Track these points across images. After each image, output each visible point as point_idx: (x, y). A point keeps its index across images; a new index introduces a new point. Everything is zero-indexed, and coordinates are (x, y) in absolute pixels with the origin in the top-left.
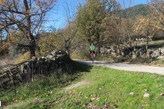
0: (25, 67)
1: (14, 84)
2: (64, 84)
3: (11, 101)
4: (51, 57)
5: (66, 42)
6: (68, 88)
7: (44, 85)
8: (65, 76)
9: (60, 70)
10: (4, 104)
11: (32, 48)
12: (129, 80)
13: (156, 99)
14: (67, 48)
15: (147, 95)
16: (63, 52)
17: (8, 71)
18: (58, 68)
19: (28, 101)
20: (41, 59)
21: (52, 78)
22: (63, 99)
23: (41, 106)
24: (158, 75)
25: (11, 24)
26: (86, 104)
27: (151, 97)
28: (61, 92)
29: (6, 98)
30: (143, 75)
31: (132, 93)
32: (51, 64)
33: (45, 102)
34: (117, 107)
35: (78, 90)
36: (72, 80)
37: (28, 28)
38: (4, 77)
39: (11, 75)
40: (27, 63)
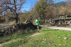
0: (15, 26)
1: (11, 33)
2: (31, 34)
3: (10, 39)
4: (25, 23)
5: (31, 17)
6: (33, 35)
7: (23, 34)
8: (31, 31)
9: (29, 28)
10: (7, 41)
11: (17, 19)
12: (58, 33)
13: (69, 40)
14: (31, 19)
15: (65, 38)
16: (30, 21)
18: (28, 27)
19: (17, 40)
20: (21, 23)
21: (26, 31)
22: (31, 39)
23: (23, 42)
24: (70, 31)
25: (8, 9)
26: (41, 41)
27: (67, 39)
28: (30, 37)
29: (8, 38)
30: (63, 31)
31: (59, 37)
32: (25, 26)
33: (24, 40)
34: (53, 42)
35: (37, 36)
36: (34, 32)
37: (15, 11)
38: (7, 30)
39: (9, 29)
40: (16, 25)
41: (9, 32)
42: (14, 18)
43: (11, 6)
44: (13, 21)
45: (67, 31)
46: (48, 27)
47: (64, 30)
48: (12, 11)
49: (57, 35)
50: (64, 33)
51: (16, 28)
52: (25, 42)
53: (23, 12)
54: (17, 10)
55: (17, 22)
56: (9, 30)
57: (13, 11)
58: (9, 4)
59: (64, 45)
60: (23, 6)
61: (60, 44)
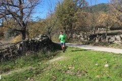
0: (21, 45)
1: (13, 57)
2: (49, 58)
4: (38, 39)
5: (49, 28)
6: (52, 61)
7: (35, 58)
8: (49, 53)
10: (7, 70)
11: (24, 32)
12: (94, 56)
14: (49, 33)
15: (107, 65)
16: (46, 36)
17: (9, 48)
18: (44, 47)
19: (25, 68)
20: (32, 40)
21: (40, 54)
22: (49, 68)
23: (34, 72)
24: (114, 54)
25: (8, 14)
26: (66, 71)
27: (110, 67)
28: (47, 63)
29: (9, 66)
31: (97, 64)
32: (39, 44)
33: (36, 69)
34: (87, 73)
35: (59, 62)
36: (54, 55)
37: (21, 18)
38: (6, 52)
39: (11, 50)
40: (22, 43)
41: (10, 54)
42: (19, 31)
43: (14, 10)
44: (17, 35)
45: (109, 53)
46: (78, 47)
47: (104, 52)
48: (15, 19)
49: (93, 61)
50: (104, 58)
51: (23, 48)
52: (38, 73)
53: (35, 21)
54: (25, 17)
55: (24, 37)
56: (9, 52)
57: (18, 19)
58: (10, 5)
59: (105, 76)
60: (35, 10)
61: (97, 76)
